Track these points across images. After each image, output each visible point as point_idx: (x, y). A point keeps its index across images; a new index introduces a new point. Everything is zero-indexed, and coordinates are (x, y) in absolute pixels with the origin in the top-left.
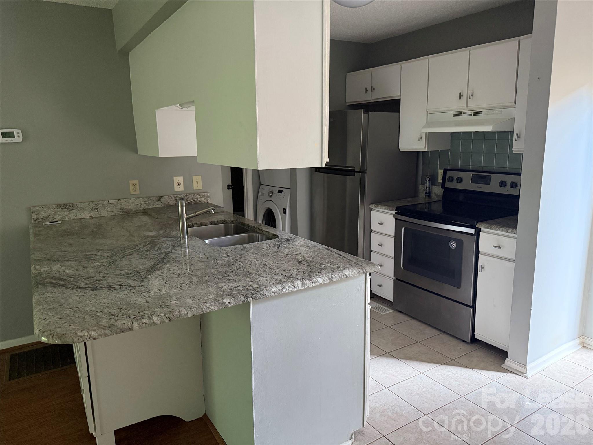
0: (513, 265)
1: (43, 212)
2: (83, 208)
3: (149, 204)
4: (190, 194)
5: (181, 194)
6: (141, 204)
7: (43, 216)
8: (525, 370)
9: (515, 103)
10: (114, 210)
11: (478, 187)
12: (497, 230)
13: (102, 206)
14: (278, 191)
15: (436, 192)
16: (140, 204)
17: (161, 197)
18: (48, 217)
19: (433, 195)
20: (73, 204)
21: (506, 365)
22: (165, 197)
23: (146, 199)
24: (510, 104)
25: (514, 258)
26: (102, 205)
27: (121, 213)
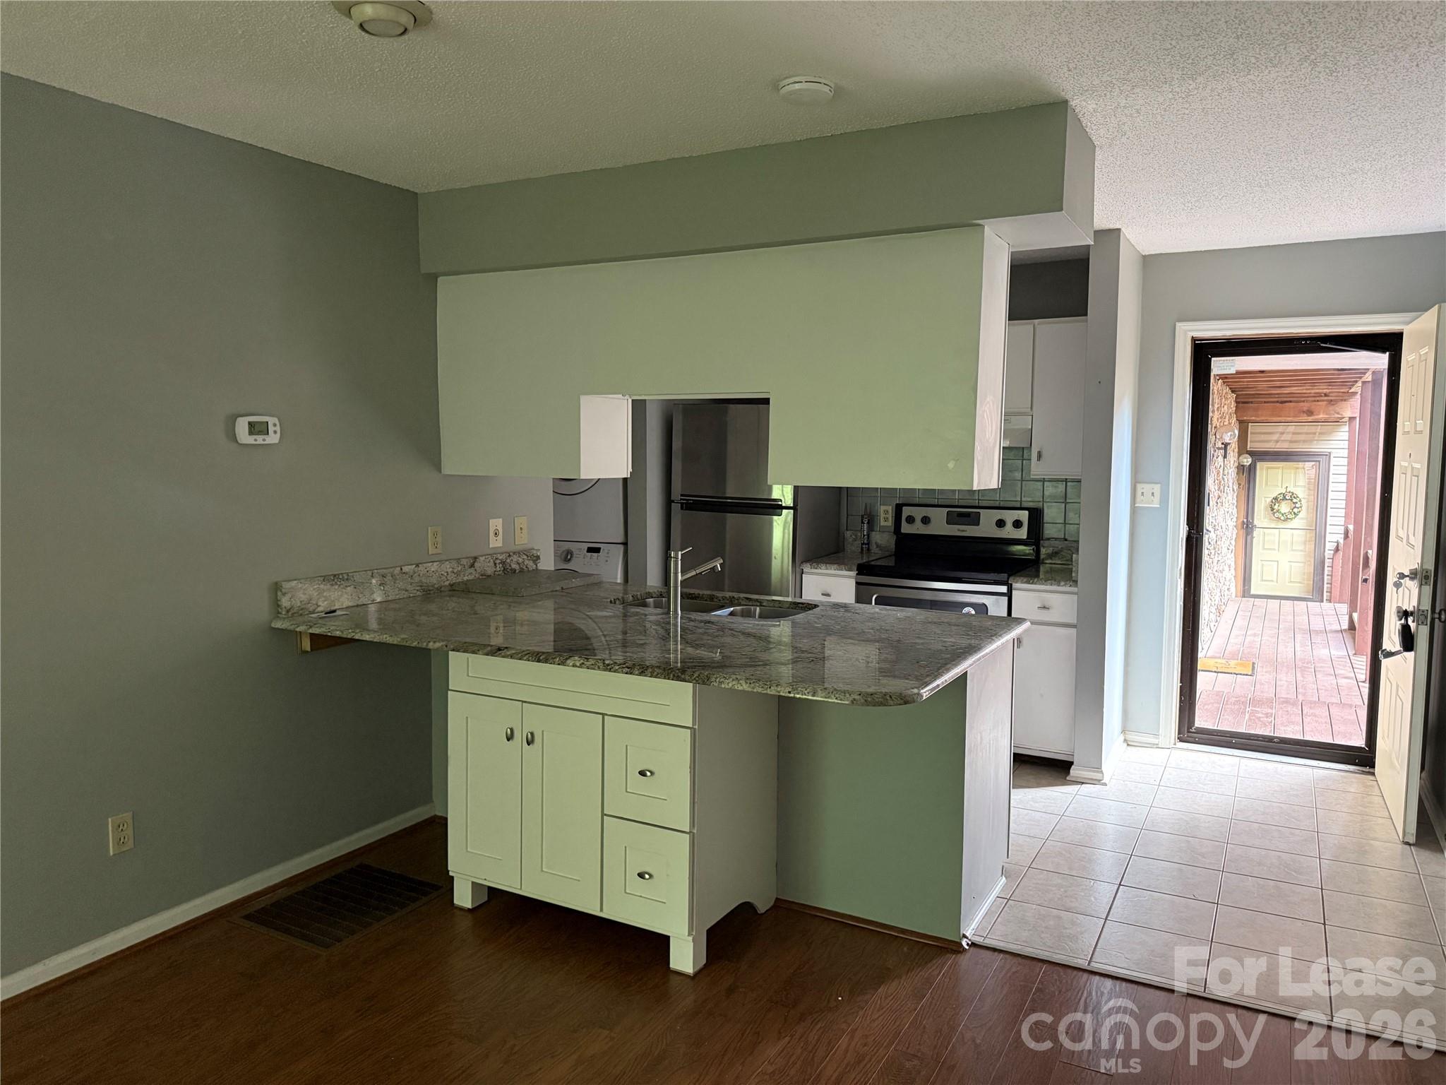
0: (1074, 631)
1: (302, 591)
2: (363, 583)
3: (458, 574)
4: (514, 553)
5: (502, 553)
6: (448, 574)
7: (301, 602)
8: (1101, 775)
9: (1031, 408)
10: (409, 587)
11: (959, 530)
12: (1043, 584)
13: (391, 578)
14: (586, 549)
15: (879, 542)
16: (445, 574)
17: (475, 558)
18: (309, 603)
19: (874, 548)
20: (348, 575)
21: (1073, 777)
22: (481, 558)
23: (454, 564)
24: (1023, 410)
25: (1074, 621)
26: (392, 576)
27: (418, 593)
